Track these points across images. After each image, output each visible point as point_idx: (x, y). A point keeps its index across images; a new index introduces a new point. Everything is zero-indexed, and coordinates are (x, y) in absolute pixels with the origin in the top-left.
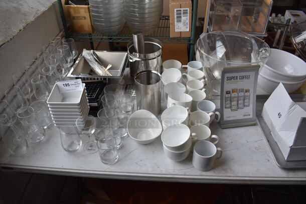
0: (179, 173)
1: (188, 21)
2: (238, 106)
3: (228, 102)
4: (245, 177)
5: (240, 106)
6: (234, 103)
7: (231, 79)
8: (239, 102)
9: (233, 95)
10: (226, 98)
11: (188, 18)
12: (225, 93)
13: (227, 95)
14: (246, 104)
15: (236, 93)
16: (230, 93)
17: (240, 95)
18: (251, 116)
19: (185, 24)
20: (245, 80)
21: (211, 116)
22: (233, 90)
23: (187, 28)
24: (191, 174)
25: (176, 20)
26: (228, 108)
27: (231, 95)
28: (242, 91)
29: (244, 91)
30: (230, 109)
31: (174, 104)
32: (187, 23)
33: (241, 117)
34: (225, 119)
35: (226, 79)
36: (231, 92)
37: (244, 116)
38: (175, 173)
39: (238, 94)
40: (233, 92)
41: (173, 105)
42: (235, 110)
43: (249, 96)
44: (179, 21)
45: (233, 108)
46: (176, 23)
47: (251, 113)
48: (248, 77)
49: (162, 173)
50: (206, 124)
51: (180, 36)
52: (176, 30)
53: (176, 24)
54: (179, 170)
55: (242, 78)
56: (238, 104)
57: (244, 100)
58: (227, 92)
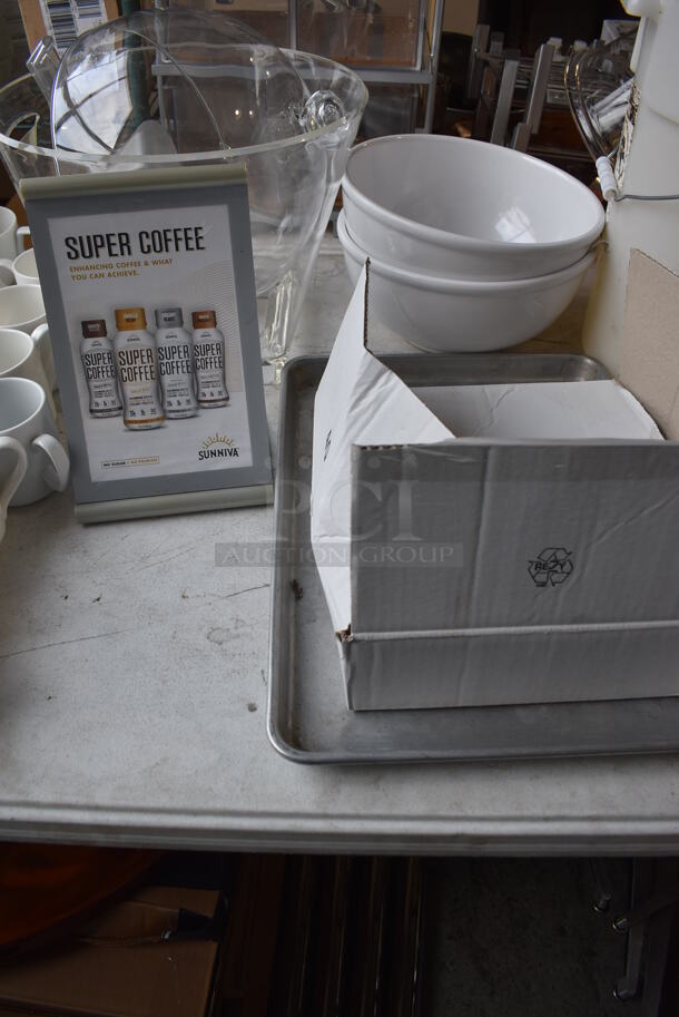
2: (162, 405)
3: (105, 382)
4: (97, 808)
5: (173, 402)
6: (138, 387)
7: (93, 254)
8: (167, 379)
9: (124, 341)
10: (84, 357)
12: (73, 331)
13: (89, 345)
14: (208, 393)
15: (139, 333)
16: (104, 333)
17: (164, 341)
18: (245, 459)
20: (181, 258)
22: (118, 313)
26: (106, 413)
27: (112, 342)
28: (174, 317)
29: (187, 319)
30: (120, 420)
33: (189, 464)
34: (98, 472)
36: (110, 326)
37: (203, 456)
39: (153, 336)
40: (119, 328)
42: (146, 426)
43: (221, 347)
45: (138, 412)
47: (244, 443)
48: (191, 239)
55: (159, 241)
56: (160, 390)
57: (193, 369)
58: (85, 324)
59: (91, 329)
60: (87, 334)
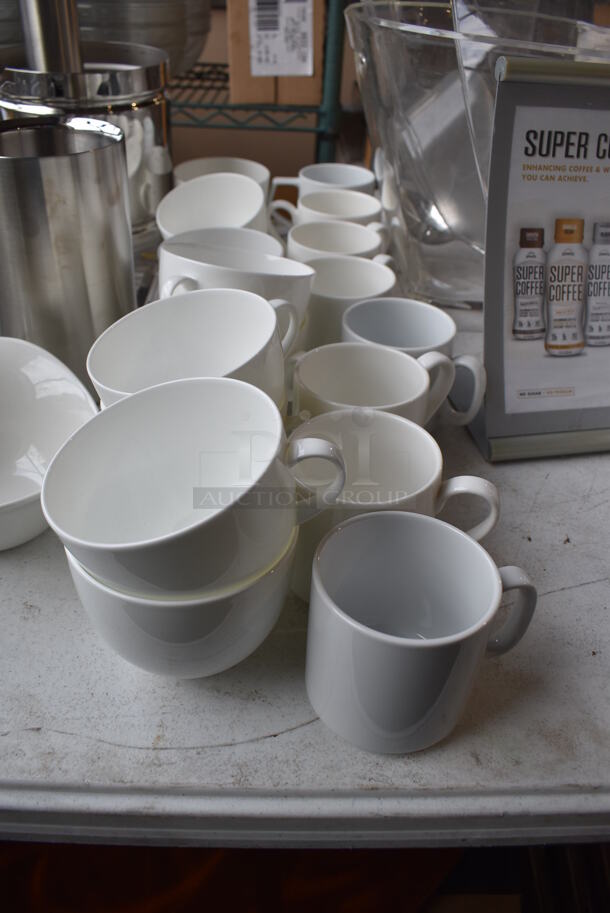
0: (194, 781)
1: (307, 27)
2: (583, 329)
3: (532, 299)
5: (595, 327)
6: (564, 308)
7: (550, 152)
8: (593, 301)
9: (562, 254)
10: (516, 269)
11: (309, 11)
12: (511, 237)
13: (524, 256)
15: (575, 247)
16: (540, 243)
17: (596, 259)
19: (294, 41)
21: (433, 372)
22: (558, 223)
23: (304, 59)
24: (289, 781)
25: (253, 18)
26: (528, 335)
27: (546, 255)
28: (609, 233)
30: (540, 344)
31: (192, 284)
32: (304, 35)
34: (514, 403)
35: (519, 143)
36: (548, 237)
38: (164, 780)
39: (587, 251)
40: (557, 239)
41: (181, 290)
42: (567, 353)
44: (269, 24)
45: (563, 335)
46: (254, 31)
49: (58, 778)
50: (404, 411)
51: (271, 99)
52: (258, 70)
53: (254, 40)
54: (200, 750)
56: (584, 312)
58: (524, 231)
59: (530, 238)
60: (525, 242)
